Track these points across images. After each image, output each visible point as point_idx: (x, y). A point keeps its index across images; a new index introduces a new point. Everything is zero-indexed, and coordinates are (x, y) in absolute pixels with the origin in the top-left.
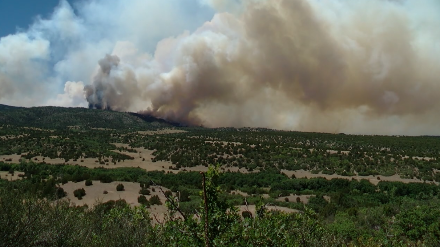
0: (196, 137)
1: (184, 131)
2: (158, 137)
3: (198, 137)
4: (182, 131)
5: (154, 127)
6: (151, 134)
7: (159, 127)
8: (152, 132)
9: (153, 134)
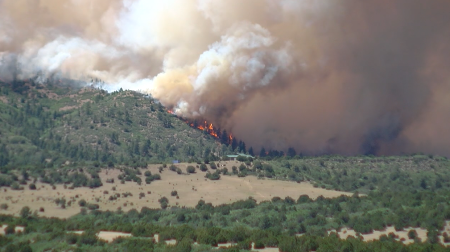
0: (403, 235)
1: (313, 192)
2: (107, 236)
3: (422, 235)
4: (293, 190)
5: (75, 153)
6: (52, 212)
7: (119, 153)
8: (63, 192)
9: (74, 211)
